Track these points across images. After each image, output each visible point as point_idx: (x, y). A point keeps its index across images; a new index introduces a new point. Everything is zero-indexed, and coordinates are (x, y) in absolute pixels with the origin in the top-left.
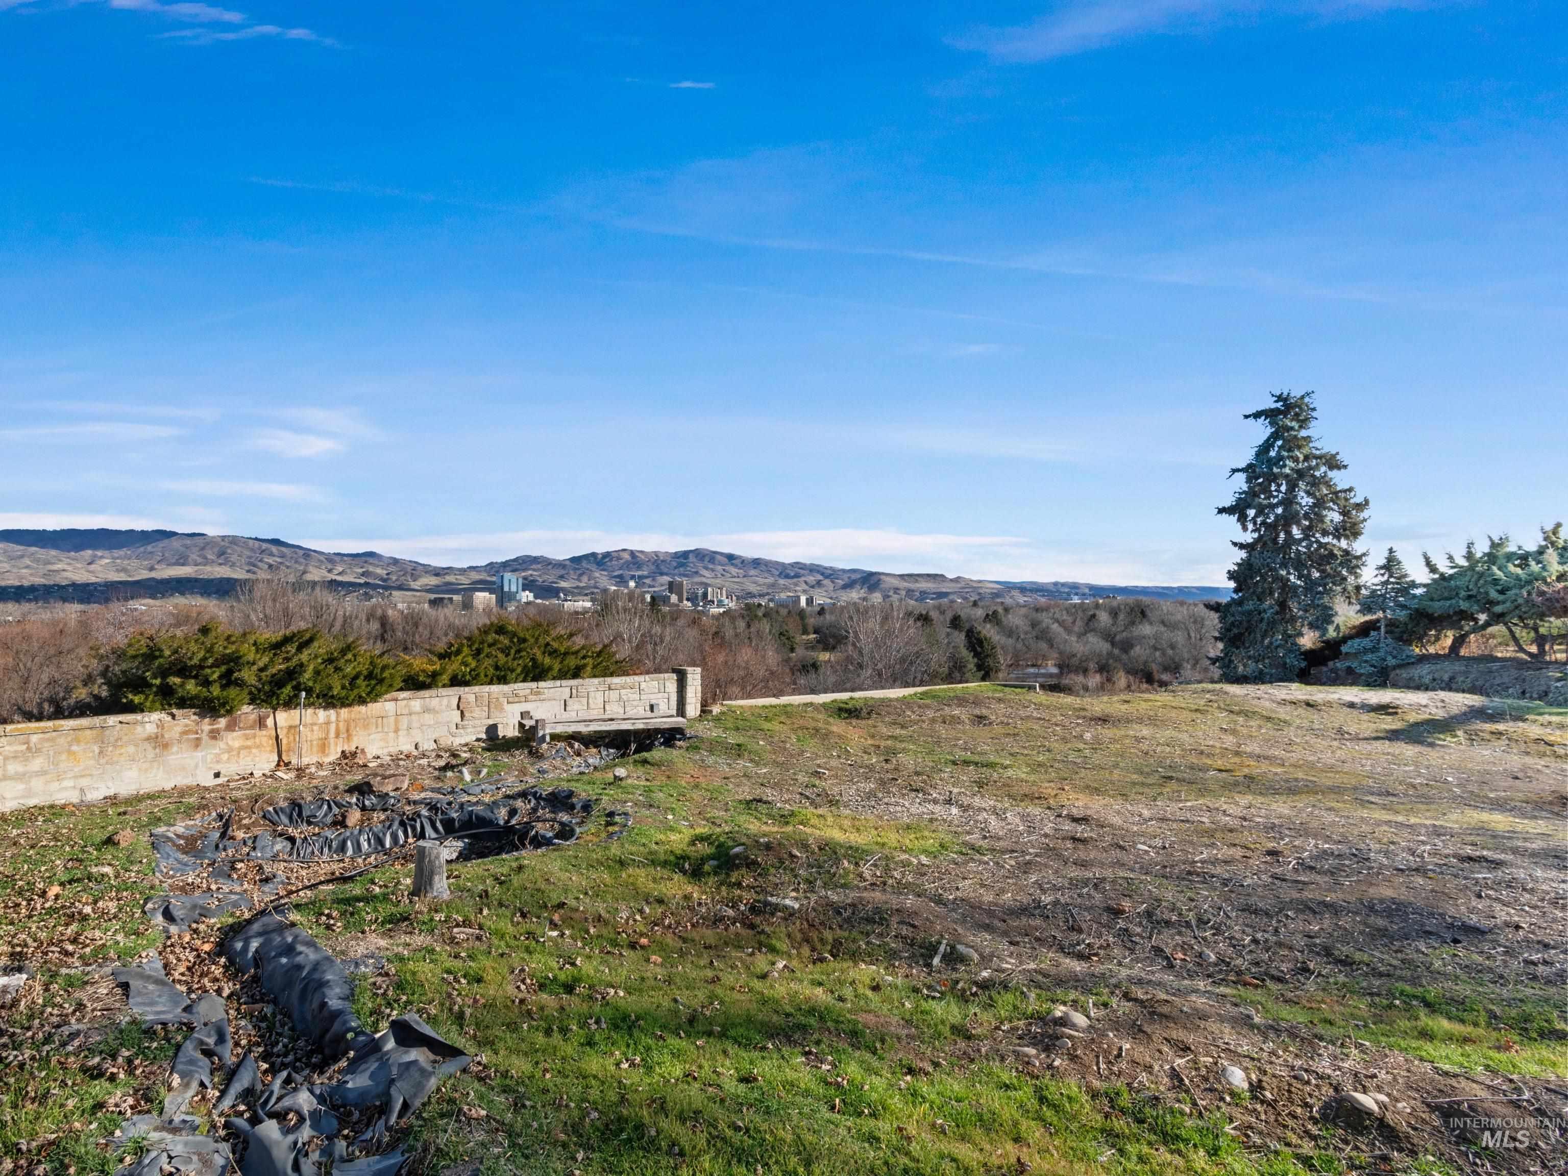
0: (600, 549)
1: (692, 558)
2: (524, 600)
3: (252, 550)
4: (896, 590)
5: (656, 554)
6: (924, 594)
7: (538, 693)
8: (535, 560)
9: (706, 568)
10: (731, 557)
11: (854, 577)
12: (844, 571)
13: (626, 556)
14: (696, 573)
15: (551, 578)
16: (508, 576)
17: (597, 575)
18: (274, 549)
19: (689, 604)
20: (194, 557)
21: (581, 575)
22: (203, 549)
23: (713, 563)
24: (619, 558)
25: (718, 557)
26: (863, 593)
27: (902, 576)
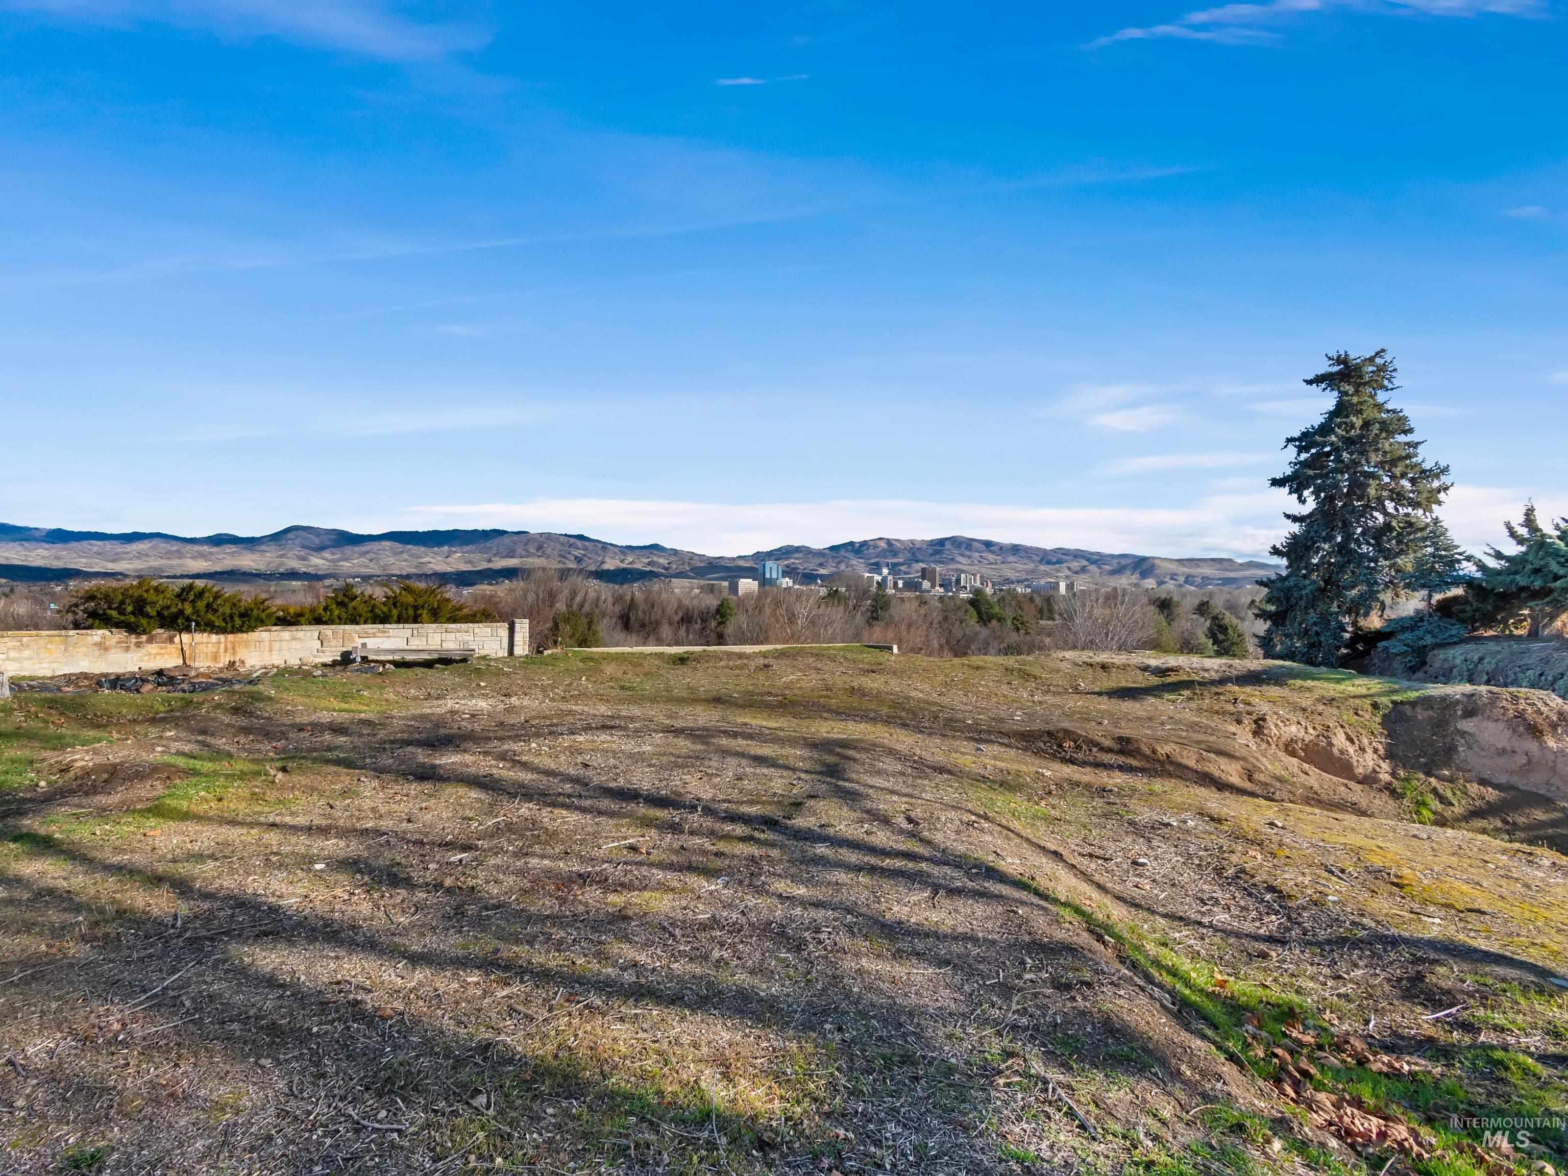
0: (858, 538)
1: (948, 545)
2: (784, 586)
3: (562, 544)
4: (1173, 577)
5: (912, 542)
6: (1206, 580)
7: (384, 632)
8: (798, 549)
9: (962, 555)
10: (988, 544)
11: (1124, 562)
12: (1113, 556)
13: (883, 544)
14: (953, 560)
15: (812, 566)
16: (769, 564)
17: (854, 562)
18: (579, 543)
19: (942, 590)
20: (520, 551)
21: (839, 563)
22: (526, 544)
23: (970, 550)
24: (875, 547)
25: (976, 544)
26: (1135, 578)
27: (1179, 561)
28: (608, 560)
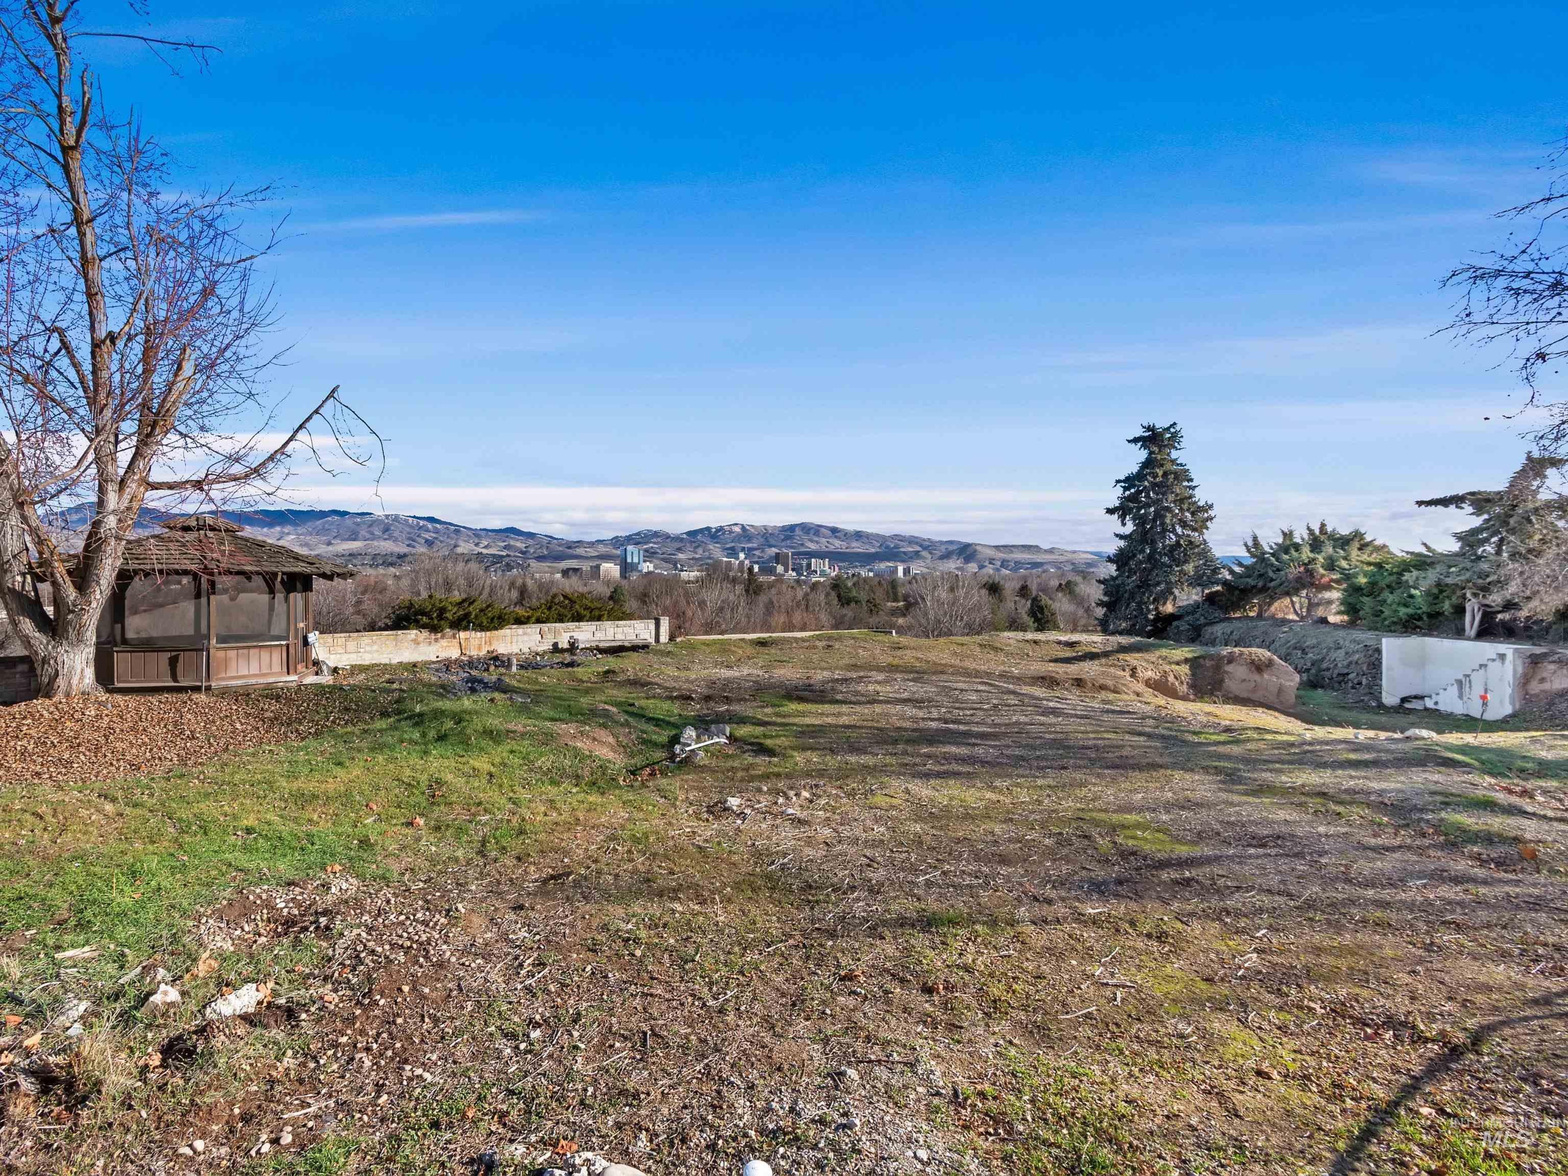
0: (714, 525)
1: (798, 531)
2: (645, 570)
3: (411, 527)
4: (991, 561)
5: (765, 527)
6: (1018, 564)
8: (656, 534)
9: (812, 541)
10: (834, 530)
11: (951, 548)
12: (941, 542)
13: (737, 529)
14: (802, 545)
15: (670, 551)
16: (630, 548)
17: (711, 547)
18: (430, 526)
19: (794, 574)
20: (363, 533)
21: (696, 547)
22: (370, 526)
23: (818, 536)
24: (731, 532)
25: (823, 530)
26: (959, 563)
27: (997, 547)
28: (461, 543)
